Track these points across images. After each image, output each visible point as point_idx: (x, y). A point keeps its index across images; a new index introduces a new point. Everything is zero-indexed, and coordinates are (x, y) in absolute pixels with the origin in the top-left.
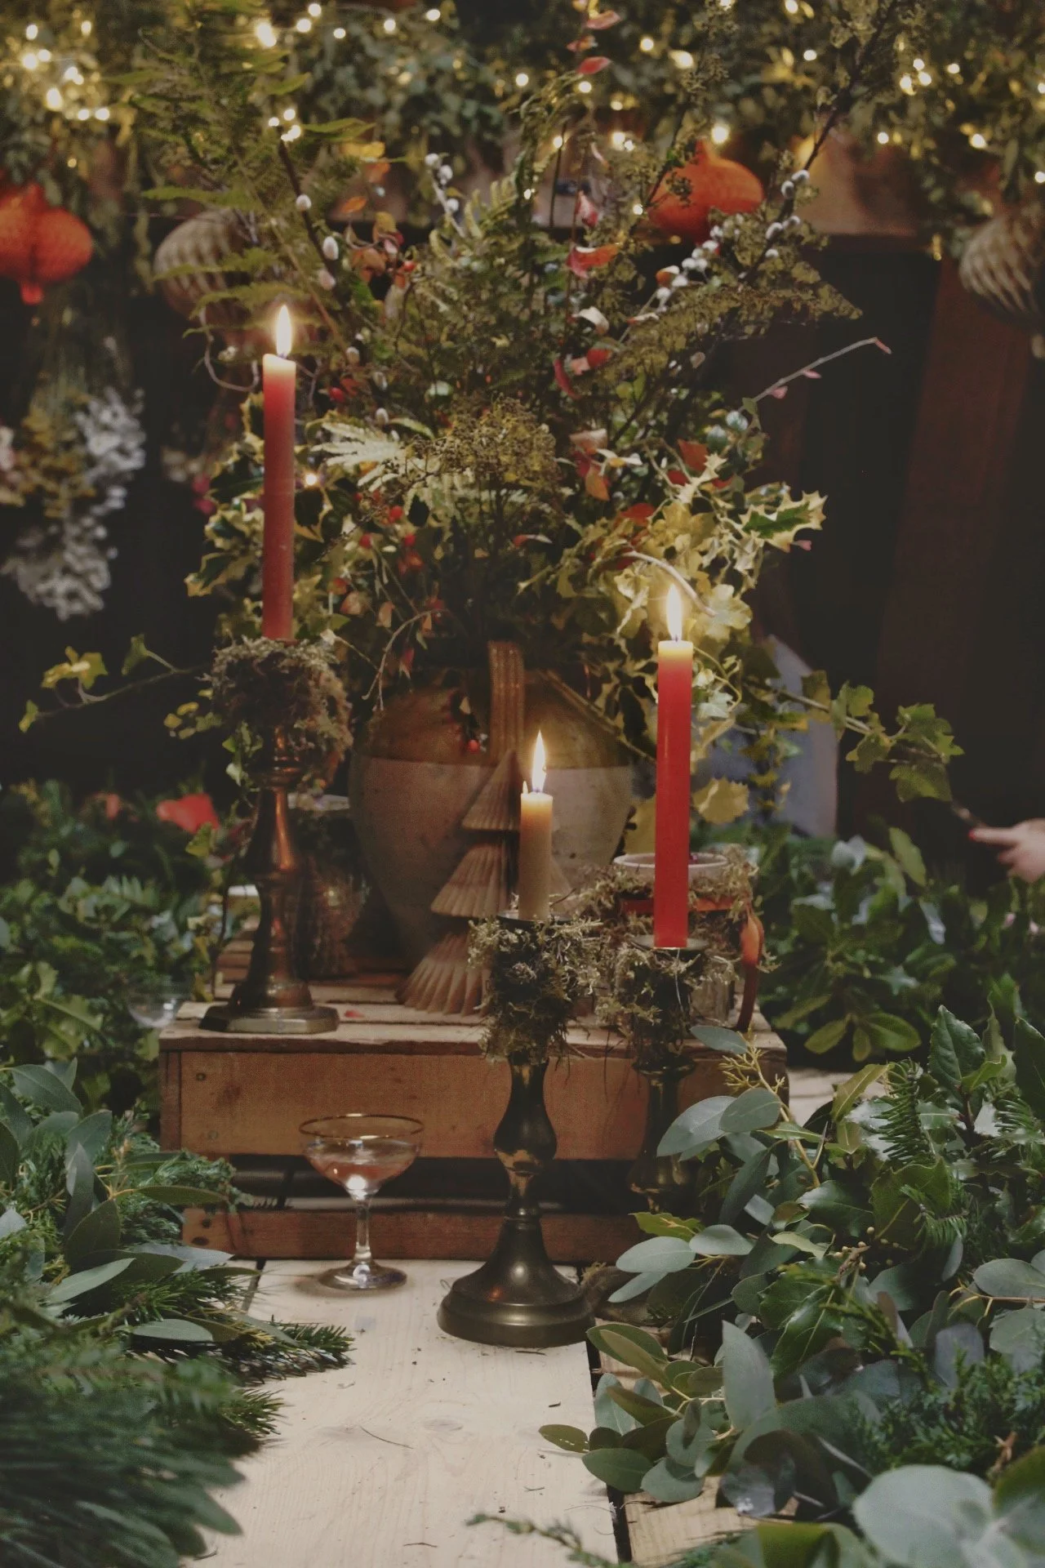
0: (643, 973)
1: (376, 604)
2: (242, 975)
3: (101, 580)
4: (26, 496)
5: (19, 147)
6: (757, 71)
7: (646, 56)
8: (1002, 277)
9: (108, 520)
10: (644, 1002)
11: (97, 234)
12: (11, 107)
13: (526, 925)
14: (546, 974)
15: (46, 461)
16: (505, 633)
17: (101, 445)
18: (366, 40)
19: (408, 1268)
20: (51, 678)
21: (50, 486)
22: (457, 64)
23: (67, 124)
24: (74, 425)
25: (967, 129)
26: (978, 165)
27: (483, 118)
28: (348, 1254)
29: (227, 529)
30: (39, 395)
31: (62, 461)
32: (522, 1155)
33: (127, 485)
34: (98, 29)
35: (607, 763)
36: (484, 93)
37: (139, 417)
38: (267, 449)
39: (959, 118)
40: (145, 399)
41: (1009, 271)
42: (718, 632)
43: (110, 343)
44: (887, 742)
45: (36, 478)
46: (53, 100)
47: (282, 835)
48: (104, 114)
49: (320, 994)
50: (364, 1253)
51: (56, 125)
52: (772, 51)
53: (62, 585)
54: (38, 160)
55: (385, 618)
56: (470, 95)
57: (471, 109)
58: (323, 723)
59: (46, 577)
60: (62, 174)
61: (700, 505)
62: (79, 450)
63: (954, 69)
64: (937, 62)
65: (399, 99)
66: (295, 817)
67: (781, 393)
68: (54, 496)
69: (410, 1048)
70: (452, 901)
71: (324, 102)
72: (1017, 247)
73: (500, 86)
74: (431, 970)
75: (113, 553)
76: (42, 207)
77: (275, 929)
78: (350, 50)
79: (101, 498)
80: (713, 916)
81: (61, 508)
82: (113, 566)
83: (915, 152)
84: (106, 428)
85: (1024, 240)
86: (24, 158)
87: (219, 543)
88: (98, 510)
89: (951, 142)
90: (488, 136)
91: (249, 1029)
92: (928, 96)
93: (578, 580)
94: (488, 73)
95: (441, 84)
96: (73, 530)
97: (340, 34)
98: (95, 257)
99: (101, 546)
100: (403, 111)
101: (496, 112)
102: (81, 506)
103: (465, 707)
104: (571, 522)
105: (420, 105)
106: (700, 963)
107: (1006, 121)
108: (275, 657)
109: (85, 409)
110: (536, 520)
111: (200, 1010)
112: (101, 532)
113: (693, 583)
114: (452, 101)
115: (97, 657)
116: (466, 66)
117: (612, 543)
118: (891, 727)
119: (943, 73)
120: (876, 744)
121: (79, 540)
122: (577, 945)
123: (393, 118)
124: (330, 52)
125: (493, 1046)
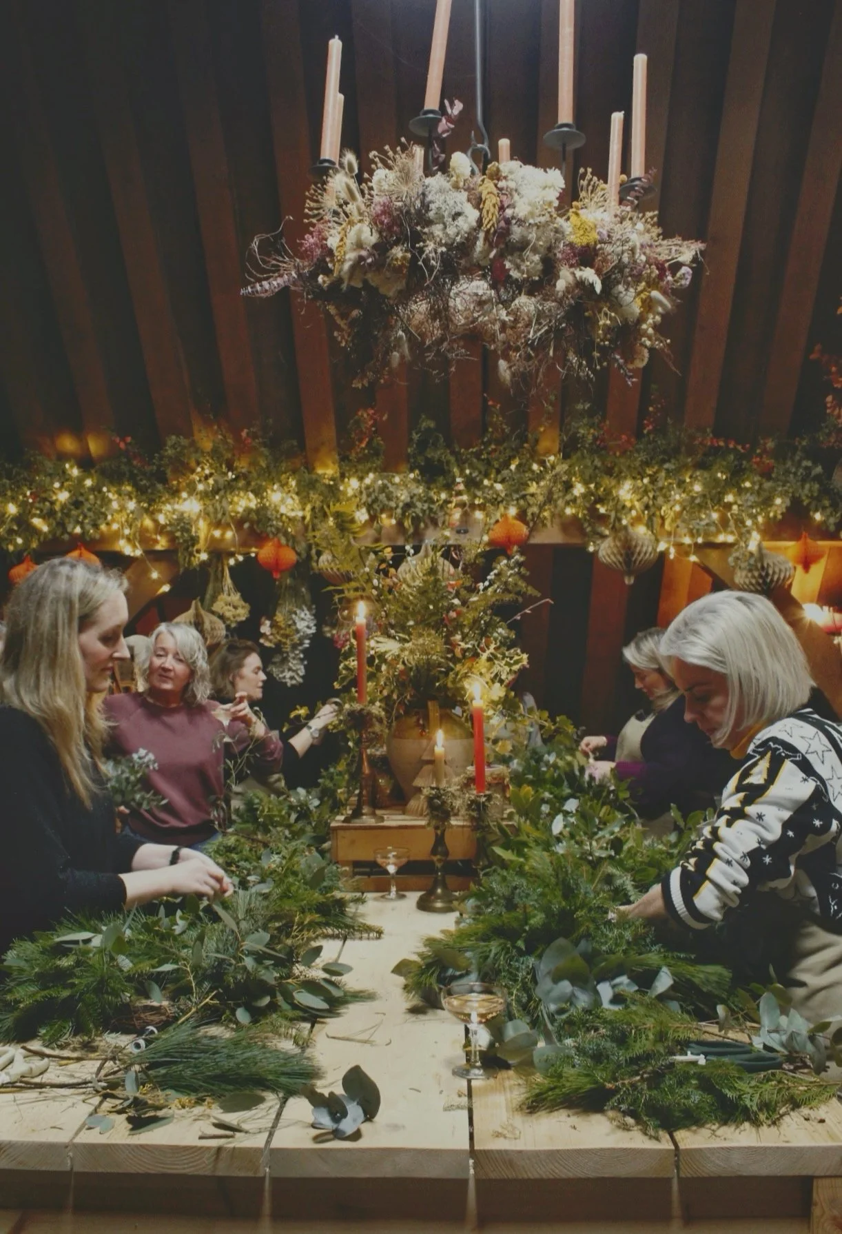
0: (473, 802)
1: (392, 692)
2: (354, 807)
3: (302, 672)
4: (276, 644)
5: (271, 526)
6: (525, 490)
7: (486, 487)
8: (612, 557)
9: (304, 651)
10: (473, 810)
11: (298, 554)
12: (269, 513)
13: (437, 788)
14: (444, 802)
15: (282, 632)
16: (434, 698)
17: (301, 625)
18: (389, 485)
19: (407, 894)
20: (292, 715)
21: (284, 640)
22: (421, 491)
23: (287, 517)
24: (291, 619)
25: (598, 506)
26: (603, 519)
27: (430, 509)
28: (389, 891)
29: (346, 668)
30: (279, 609)
31: (288, 632)
32: (439, 857)
33: (310, 639)
34: (298, 484)
35: (467, 737)
36: (431, 500)
37: (314, 615)
38: (358, 645)
39: (596, 502)
40: (316, 608)
41: (615, 555)
42: (496, 698)
43: (303, 590)
44: (553, 727)
45: (279, 638)
46: (283, 510)
47: (366, 764)
48: (300, 514)
49: (379, 812)
50: (394, 889)
51: (284, 517)
52: (529, 483)
53: (288, 674)
54: (278, 530)
55: (395, 696)
56: (425, 502)
57: (426, 506)
58: (377, 728)
59: (283, 672)
60: (286, 534)
61: (489, 659)
62: (294, 627)
63: (592, 486)
64: (586, 483)
65: (401, 505)
66: (370, 757)
67: (519, 618)
68: (285, 644)
69: (406, 827)
70: (418, 782)
71: (375, 506)
72: (617, 546)
73: (435, 498)
74: (413, 804)
75: (306, 663)
76: (279, 545)
77: (364, 792)
78: (384, 489)
79: (301, 644)
80: (497, 784)
81: (288, 648)
82: (306, 667)
83: (580, 515)
84: (303, 619)
85: (618, 544)
86: (273, 530)
87: (344, 672)
88: (300, 648)
89: (593, 511)
90: (432, 515)
91: (357, 823)
92: (584, 496)
93: (454, 682)
94: (432, 494)
95: (415, 499)
96: (292, 655)
97: (380, 482)
98: (298, 562)
99: (302, 660)
100: (402, 508)
101: (434, 507)
102: (294, 647)
103: (421, 722)
104: (451, 665)
105: (408, 506)
106: (489, 798)
107: (611, 503)
108: (362, 710)
109: (296, 614)
110: (440, 665)
111: (342, 818)
112: (302, 656)
113: (487, 683)
114: (419, 504)
115: (306, 708)
116: (424, 491)
117: (464, 670)
118: (554, 722)
119: (589, 488)
120: (549, 727)
121: (294, 658)
122: (453, 794)
123: (399, 511)
124: (377, 491)
125: (429, 824)
